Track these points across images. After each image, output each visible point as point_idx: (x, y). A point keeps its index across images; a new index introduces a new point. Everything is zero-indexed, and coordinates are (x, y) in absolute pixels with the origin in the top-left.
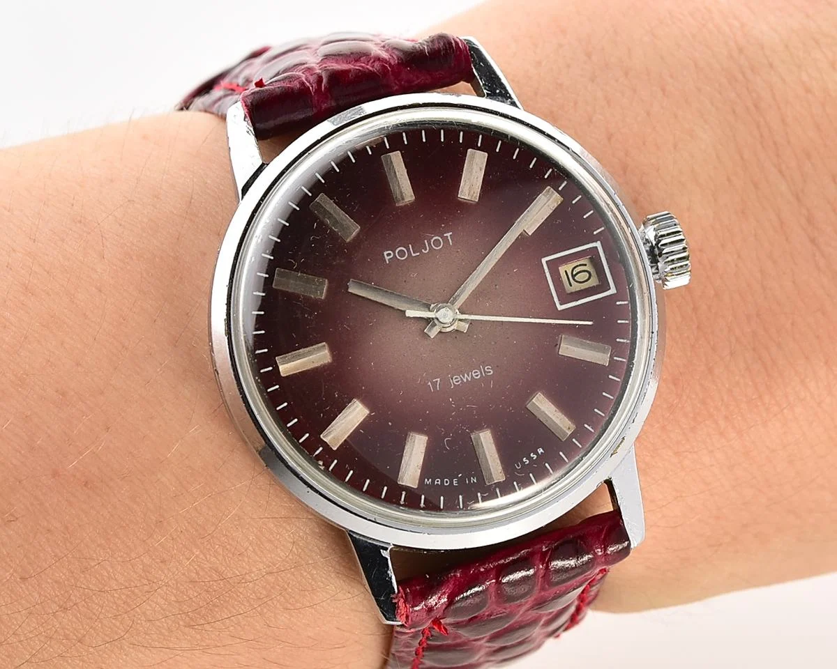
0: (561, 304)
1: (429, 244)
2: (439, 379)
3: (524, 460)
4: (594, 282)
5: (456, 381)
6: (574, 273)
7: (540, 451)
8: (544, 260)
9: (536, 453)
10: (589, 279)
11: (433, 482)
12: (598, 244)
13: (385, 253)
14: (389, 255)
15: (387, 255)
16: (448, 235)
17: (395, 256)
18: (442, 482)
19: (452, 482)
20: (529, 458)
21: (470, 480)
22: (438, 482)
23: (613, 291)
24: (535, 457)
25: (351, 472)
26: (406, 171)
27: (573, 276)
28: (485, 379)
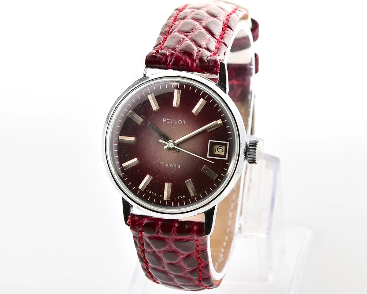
0: (209, 156)
1: (178, 121)
2: (163, 163)
3: (178, 197)
4: (223, 153)
5: (168, 165)
6: (218, 148)
7: (184, 196)
8: (210, 141)
9: (182, 197)
10: (222, 152)
11: (149, 191)
12: (228, 143)
13: (164, 119)
14: (165, 120)
15: (164, 120)
16: (185, 121)
17: (166, 121)
18: (151, 193)
19: (154, 194)
20: (180, 197)
21: (160, 196)
22: (150, 192)
23: (226, 159)
24: (182, 198)
25: (127, 178)
26: (180, 97)
27: (218, 149)
28: (177, 168)
